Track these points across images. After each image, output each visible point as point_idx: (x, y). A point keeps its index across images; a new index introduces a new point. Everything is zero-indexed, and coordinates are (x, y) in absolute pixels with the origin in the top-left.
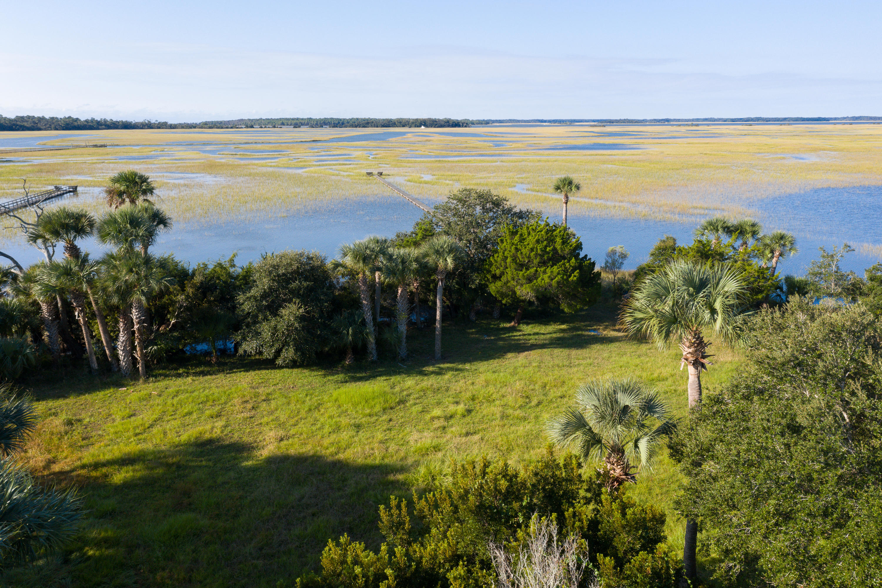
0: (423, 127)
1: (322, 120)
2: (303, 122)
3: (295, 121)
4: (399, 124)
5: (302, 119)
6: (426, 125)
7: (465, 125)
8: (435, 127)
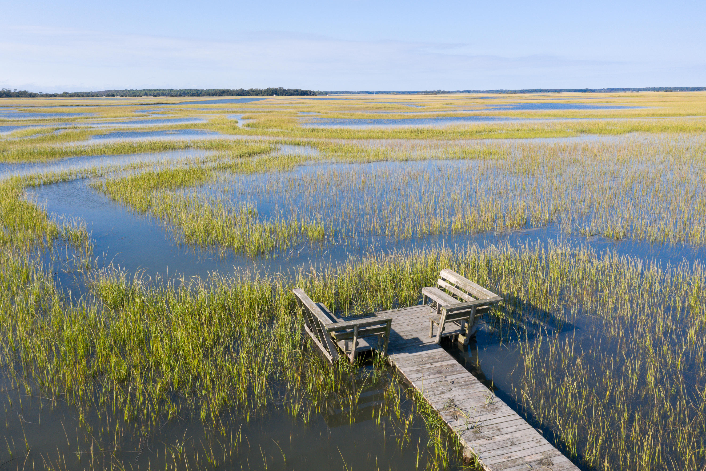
0: (274, 95)
1: (182, 90)
2: (164, 92)
3: (157, 92)
4: (252, 93)
5: (164, 90)
6: (277, 94)
7: (312, 93)
8: (285, 95)
